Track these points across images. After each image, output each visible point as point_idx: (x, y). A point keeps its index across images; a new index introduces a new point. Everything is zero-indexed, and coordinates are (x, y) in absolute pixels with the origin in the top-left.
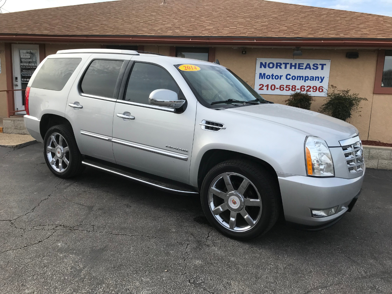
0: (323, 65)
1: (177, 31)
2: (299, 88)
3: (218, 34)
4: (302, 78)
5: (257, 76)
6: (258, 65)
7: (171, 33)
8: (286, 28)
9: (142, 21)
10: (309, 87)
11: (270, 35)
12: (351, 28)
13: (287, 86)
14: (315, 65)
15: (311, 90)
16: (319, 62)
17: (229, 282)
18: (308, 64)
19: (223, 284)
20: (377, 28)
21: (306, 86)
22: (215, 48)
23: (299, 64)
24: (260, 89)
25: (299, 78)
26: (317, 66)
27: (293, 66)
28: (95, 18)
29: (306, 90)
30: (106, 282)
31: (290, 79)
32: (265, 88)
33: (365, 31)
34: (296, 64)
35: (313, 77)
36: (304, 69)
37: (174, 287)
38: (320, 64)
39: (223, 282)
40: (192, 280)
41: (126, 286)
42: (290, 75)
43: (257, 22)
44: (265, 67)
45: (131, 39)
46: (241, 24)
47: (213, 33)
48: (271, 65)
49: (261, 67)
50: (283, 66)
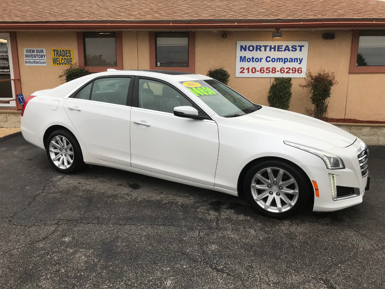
0: (301, 47)
1: (157, 15)
2: (279, 70)
3: (198, 18)
4: (281, 60)
5: (238, 59)
6: (238, 48)
7: (150, 18)
8: (264, 10)
9: (118, 6)
10: (288, 69)
11: (250, 18)
12: (327, 9)
13: (267, 68)
14: (294, 47)
15: (291, 71)
16: (297, 43)
17: (250, 265)
18: (287, 46)
19: (245, 267)
20: (352, 8)
21: (285, 68)
22: (195, 32)
23: (278, 46)
24: (241, 72)
25: (278, 60)
26: (296, 47)
27: (273, 48)
28: (67, 3)
29: (285, 72)
30: (126, 274)
31: (270, 61)
32: (246, 71)
33: (341, 12)
34: (275, 46)
35: (292, 59)
36: (283, 51)
37: (196, 274)
38: (299, 46)
39: (244, 265)
40: (213, 266)
41: (148, 278)
42: (270, 57)
43: (235, 5)
44: (245, 50)
45: (109, 24)
46: (219, 7)
47: (193, 16)
48: (251, 48)
49: (241, 50)
50: (263, 49)
